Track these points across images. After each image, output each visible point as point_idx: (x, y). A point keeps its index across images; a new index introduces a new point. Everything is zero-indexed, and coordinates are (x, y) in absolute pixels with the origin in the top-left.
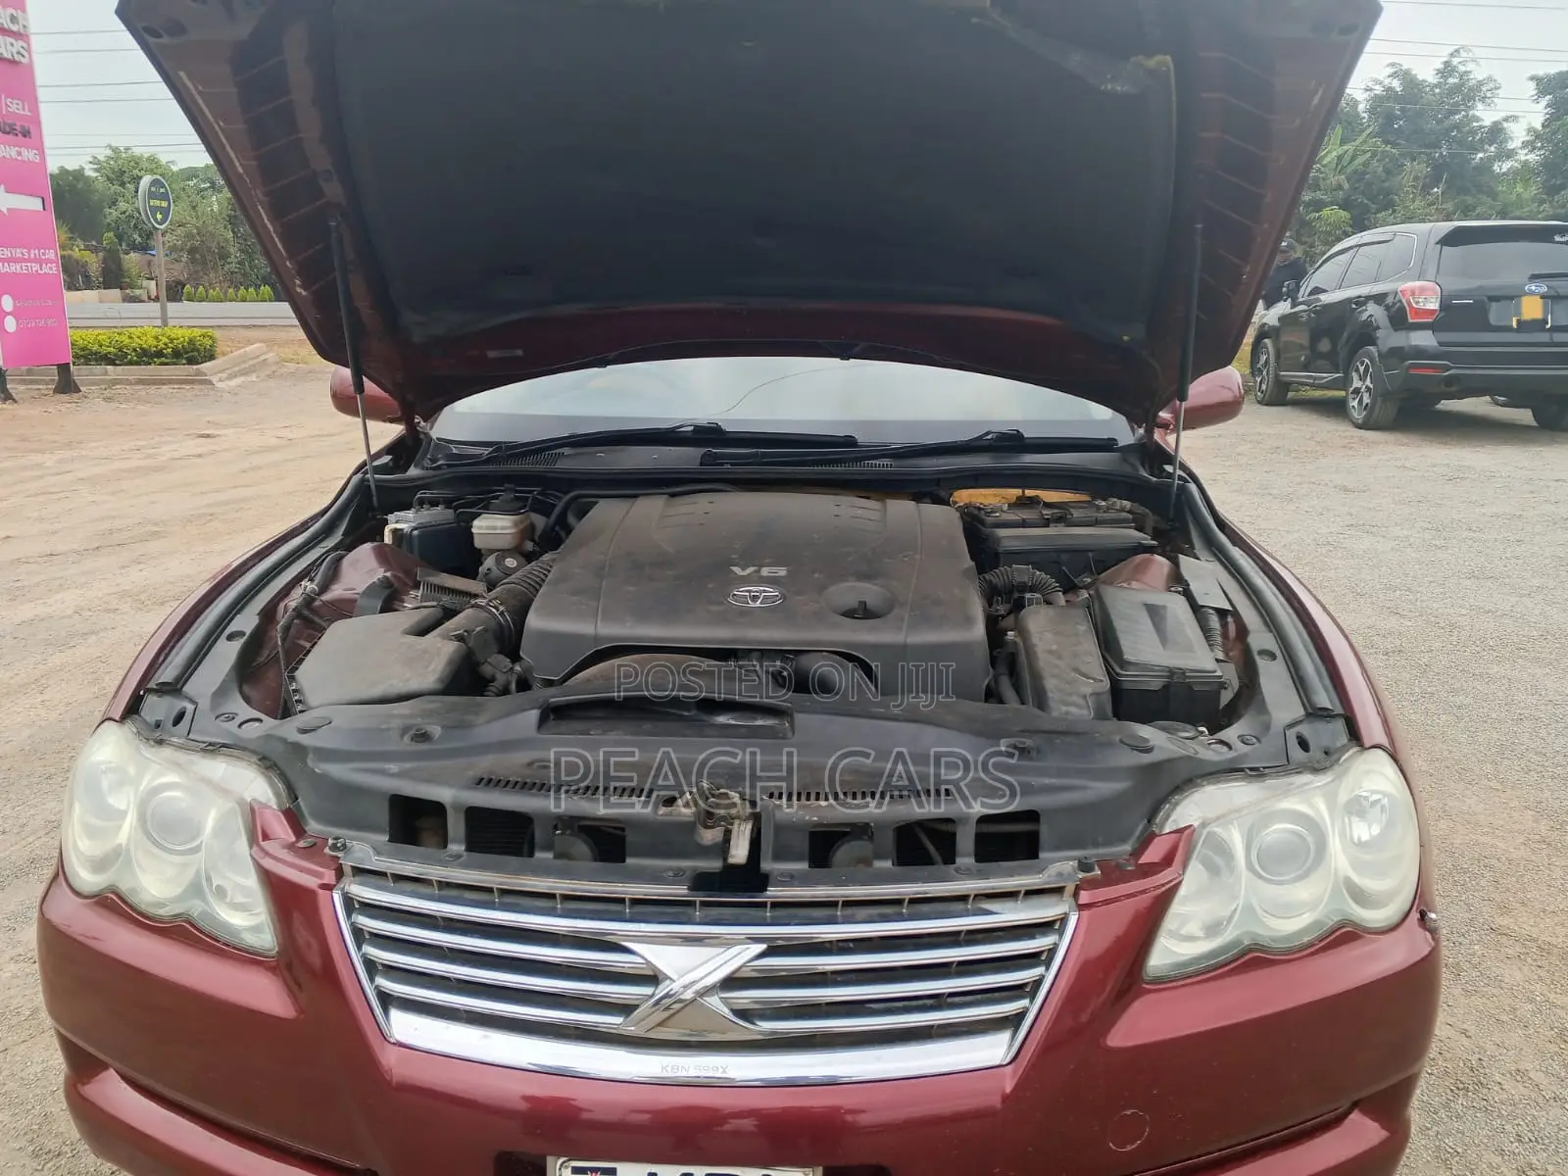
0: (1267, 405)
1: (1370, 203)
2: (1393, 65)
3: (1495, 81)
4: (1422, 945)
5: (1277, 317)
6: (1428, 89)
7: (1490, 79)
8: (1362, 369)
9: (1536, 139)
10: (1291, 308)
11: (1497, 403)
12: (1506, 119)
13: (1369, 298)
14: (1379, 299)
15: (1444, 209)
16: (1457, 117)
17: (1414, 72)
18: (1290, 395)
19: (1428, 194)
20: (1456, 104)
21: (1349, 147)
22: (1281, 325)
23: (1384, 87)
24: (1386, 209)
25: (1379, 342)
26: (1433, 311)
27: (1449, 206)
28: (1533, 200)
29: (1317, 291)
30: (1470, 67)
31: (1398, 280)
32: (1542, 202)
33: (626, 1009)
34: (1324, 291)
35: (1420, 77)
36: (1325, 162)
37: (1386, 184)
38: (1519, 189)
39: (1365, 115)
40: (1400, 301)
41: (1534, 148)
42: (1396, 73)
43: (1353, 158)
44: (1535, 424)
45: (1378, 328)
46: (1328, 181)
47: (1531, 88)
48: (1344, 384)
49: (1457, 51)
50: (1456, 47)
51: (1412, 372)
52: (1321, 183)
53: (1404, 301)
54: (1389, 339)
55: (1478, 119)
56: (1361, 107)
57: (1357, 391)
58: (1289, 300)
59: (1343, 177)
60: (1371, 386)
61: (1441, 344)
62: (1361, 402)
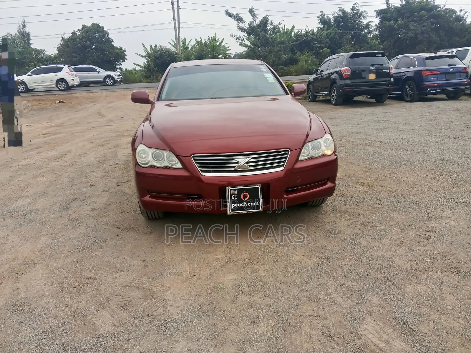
0: (311, 102)
1: (336, 47)
2: (339, 7)
3: (366, 12)
4: (335, 157)
5: (312, 79)
6: (348, 14)
7: (365, 11)
8: (334, 90)
9: (378, 27)
10: (316, 76)
11: (367, 98)
12: (369, 22)
13: (334, 72)
14: (337, 72)
15: (355, 48)
16: (357, 22)
17: (345, 10)
18: (317, 99)
19: (351, 44)
20: (356, 18)
21: (329, 31)
22: (314, 81)
23: (337, 14)
24: (340, 48)
25: (337, 83)
26: (349, 75)
27: (357, 47)
28: (378, 44)
29: (322, 71)
30: (360, 8)
31: (341, 67)
32: (380, 45)
33: (234, 167)
34: (324, 71)
35: (347, 11)
36: (323, 35)
37: (340, 41)
38: (374, 41)
39: (333, 22)
40: (341, 72)
41: (377, 30)
42: (340, 10)
43: (330, 34)
44: (376, 102)
45: (337, 80)
46: (324, 41)
47: (375, 14)
48: (329, 95)
49: (356, 3)
50: (355, 3)
51: (346, 90)
52: (322, 42)
53: (342, 73)
54: (340, 82)
55: (362, 22)
56: (332, 20)
57: (333, 96)
58: (315, 74)
59: (328, 39)
60: (336, 94)
61: (352, 83)
62: (334, 99)
